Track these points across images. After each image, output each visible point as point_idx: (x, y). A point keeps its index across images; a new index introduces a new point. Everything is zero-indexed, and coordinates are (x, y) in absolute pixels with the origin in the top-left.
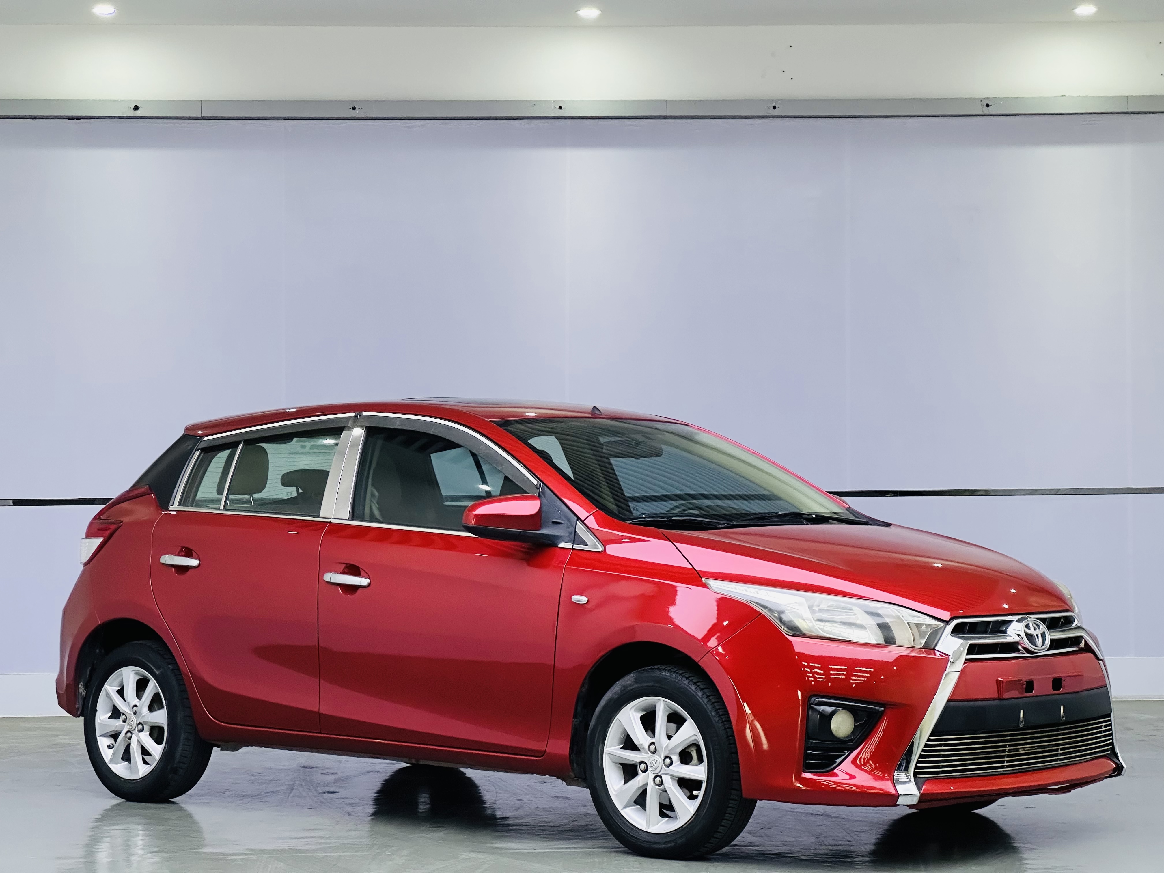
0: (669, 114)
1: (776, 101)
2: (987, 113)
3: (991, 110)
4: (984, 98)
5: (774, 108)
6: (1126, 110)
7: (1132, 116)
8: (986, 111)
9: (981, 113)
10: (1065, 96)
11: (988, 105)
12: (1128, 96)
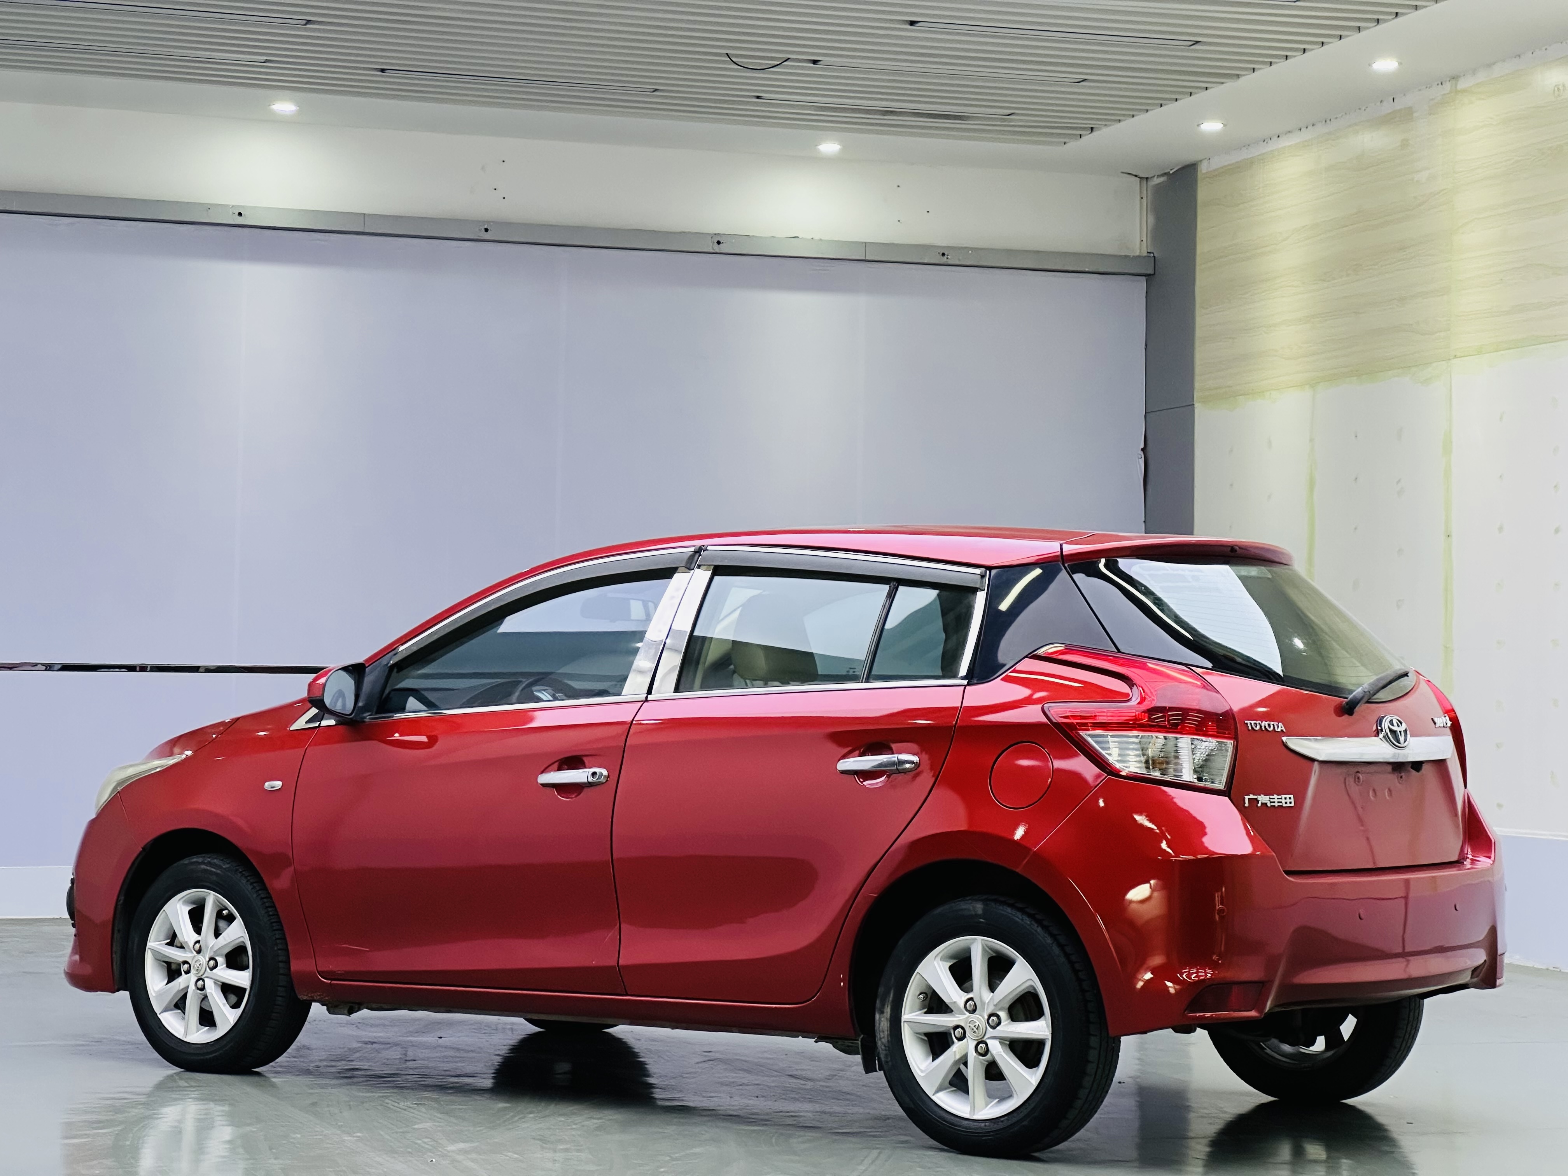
0: (367, 230)
1: (488, 222)
2: (718, 251)
3: (723, 248)
4: (715, 234)
5: (486, 230)
6: (863, 258)
7: (868, 264)
8: (717, 248)
9: (711, 251)
10: (798, 237)
11: (719, 243)
12: (865, 243)
